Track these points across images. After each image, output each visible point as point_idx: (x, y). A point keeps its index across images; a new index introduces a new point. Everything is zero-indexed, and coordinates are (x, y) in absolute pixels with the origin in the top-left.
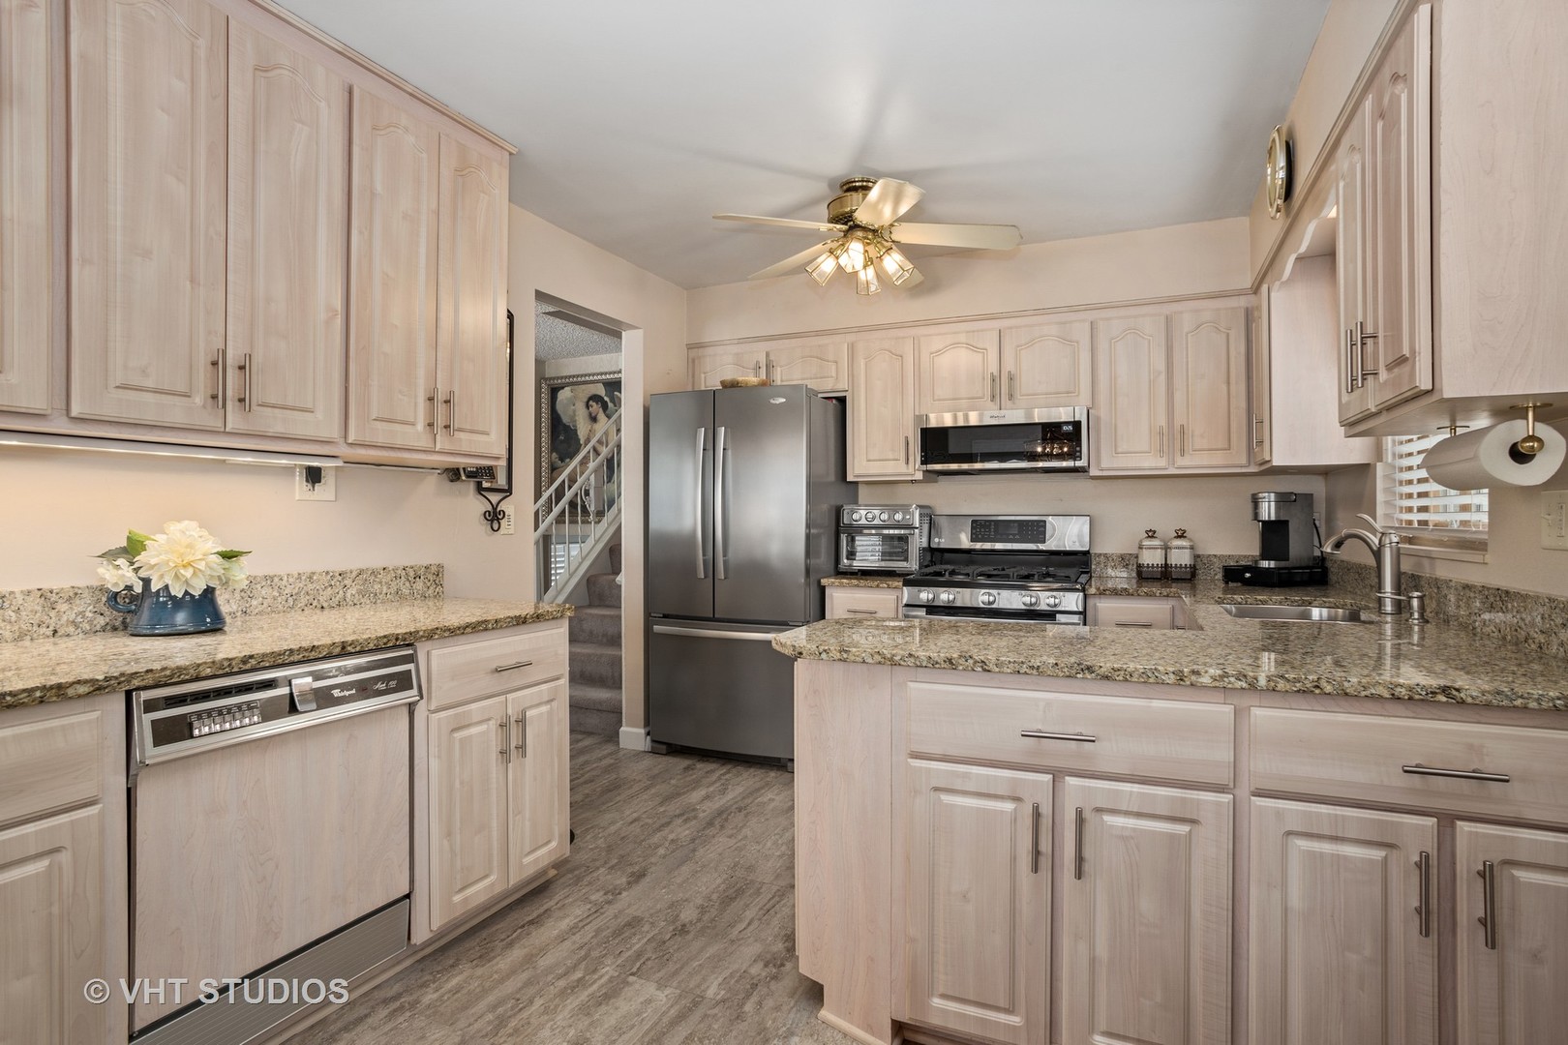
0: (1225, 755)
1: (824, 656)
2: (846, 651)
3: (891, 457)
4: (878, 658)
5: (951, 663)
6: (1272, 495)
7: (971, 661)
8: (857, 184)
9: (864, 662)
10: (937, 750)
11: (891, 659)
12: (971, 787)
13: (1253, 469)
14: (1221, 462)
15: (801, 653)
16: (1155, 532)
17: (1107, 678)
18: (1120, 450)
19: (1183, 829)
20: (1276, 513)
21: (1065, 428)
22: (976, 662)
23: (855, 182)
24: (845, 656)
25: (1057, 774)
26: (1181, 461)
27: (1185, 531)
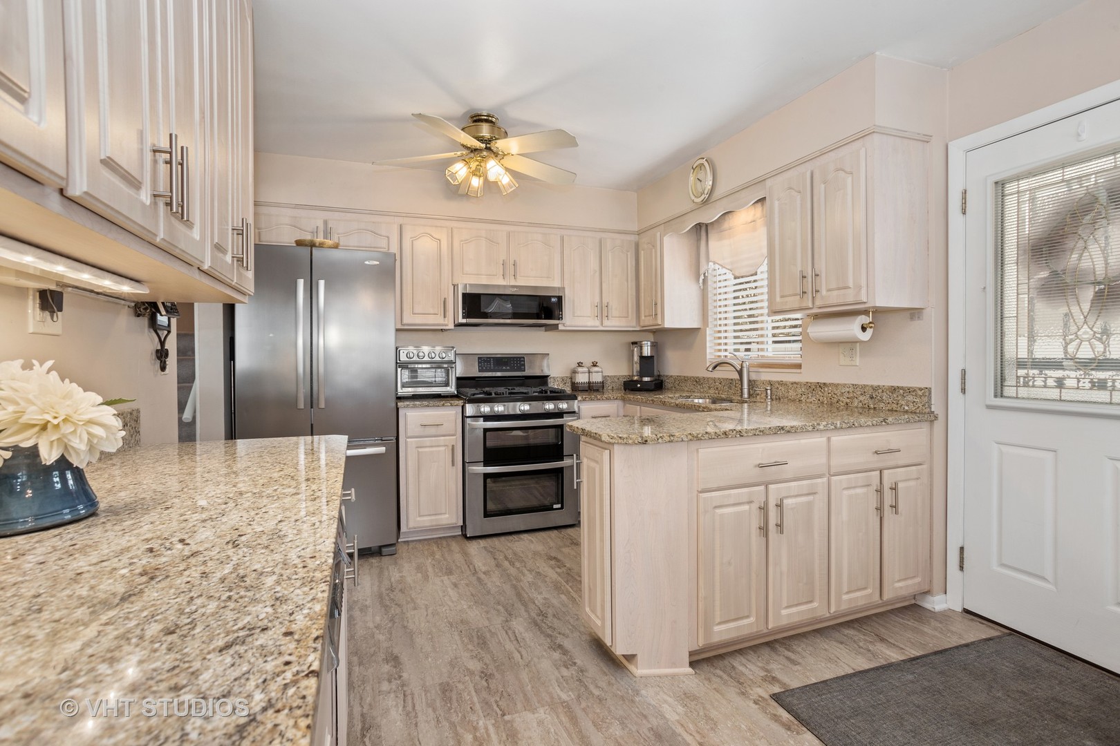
0: (824, 460)
1: (660, 440)
2: (673, 436)
3: (432, 312)
4: (690, 437)
5: (726, 435)
6: (649, 343)
7: (735, 432)
8: (483, 117)
9: (683, 441)
10: (715, 485)
11: (697, 437)
12: (732, 502)
13: (638, 329)
14: (617, 324)
15: (646, 441)
16: (582, 363)
17: (789, 432)
18: (576, 315)
19: (811, 498)
20: (651, 352)
21: (553, 300)
22: (737, 432)
23: (483, 116)
24: (672, 438)
25: (767, 485)
26: (606, 323)
27: (597, 363)
